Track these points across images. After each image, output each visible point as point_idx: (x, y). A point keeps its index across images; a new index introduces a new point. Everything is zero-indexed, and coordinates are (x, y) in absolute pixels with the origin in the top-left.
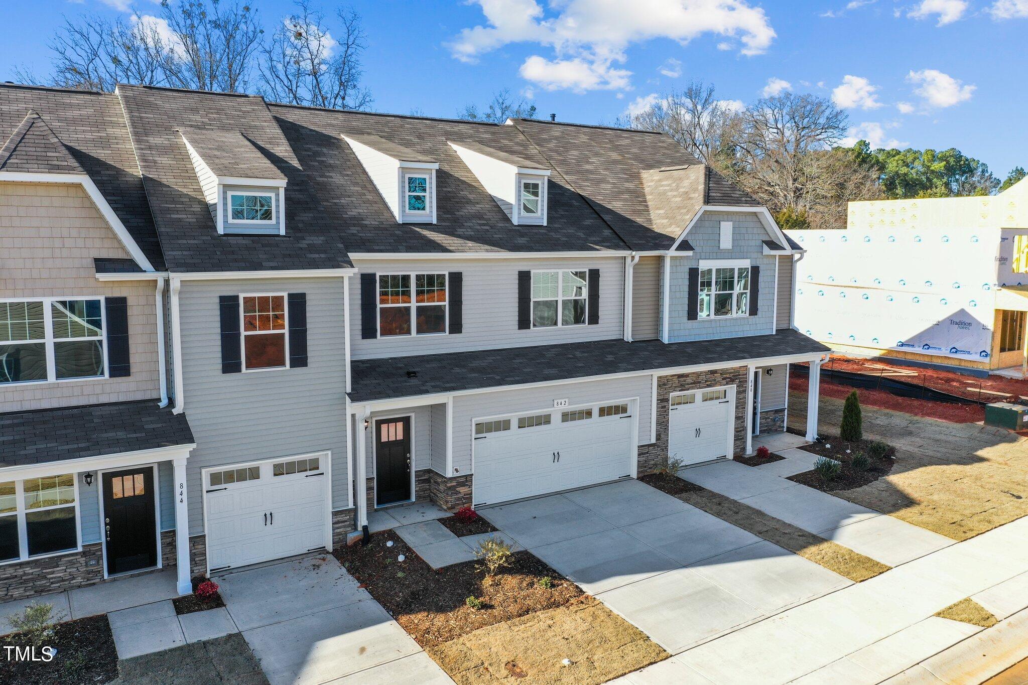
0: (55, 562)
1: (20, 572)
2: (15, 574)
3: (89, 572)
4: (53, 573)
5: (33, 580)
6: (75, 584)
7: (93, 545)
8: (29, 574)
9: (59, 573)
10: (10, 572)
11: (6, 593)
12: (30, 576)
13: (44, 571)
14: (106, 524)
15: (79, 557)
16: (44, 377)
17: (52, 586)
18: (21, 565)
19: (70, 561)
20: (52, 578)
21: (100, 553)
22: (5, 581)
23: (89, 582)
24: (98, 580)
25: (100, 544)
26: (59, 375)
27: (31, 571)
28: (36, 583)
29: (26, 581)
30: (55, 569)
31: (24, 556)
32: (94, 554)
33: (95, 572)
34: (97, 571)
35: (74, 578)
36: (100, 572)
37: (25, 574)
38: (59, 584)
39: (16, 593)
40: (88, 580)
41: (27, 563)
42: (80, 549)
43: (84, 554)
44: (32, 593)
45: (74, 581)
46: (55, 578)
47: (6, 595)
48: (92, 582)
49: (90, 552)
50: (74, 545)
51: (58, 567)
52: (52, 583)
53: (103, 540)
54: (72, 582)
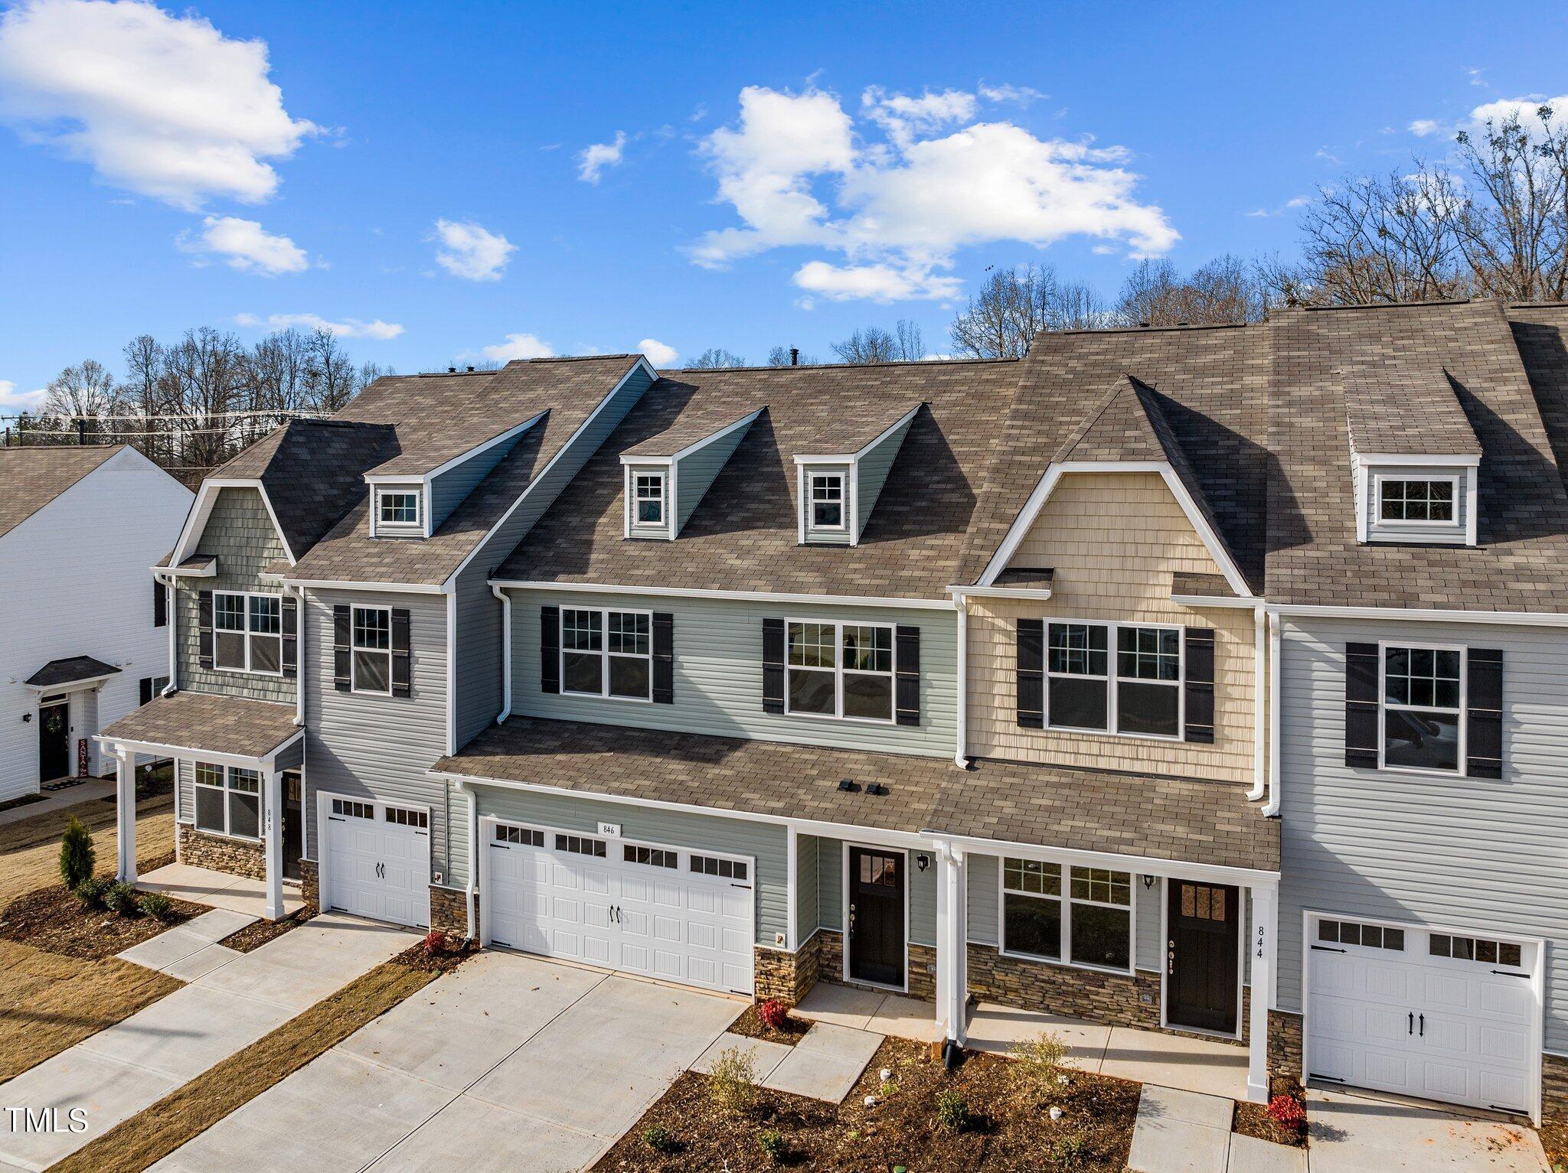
0: (1100, 980)
1: (1059, 978)
2: (1053, 979)
3: (1141, 1010)
4: (1097, 994)
5: (1074, 995)
6: (1123, 1020)
7: (1149, 973)
8: (1068, 985)
9: (1103, 996)
10: (1047, 974)
11: (1040, 999)
12: (1070, 989)
13: (1088, 988)
14: (1169, 949)
15: (1130, 983)
16: (1102, 724)
17: (1095, 1011)
18: (1061, 969)
19: (1118, 986)
20: (1096, 1001)
21: (1157, 988)
22: (1043, 984)
23: (1140, 1024)
24: (1151, 1026)
25: (1159, 975)
26: (1122, 727)
27: (1072, 982)
28: (1076, 1000)
29: (1065, 993)
30: (1100, 990)
31: (1065, 959)
32: (1150, 986)
33: (1149, 1012)
34: (1152, 1012)
35: (1122, 1011)
36: (1154, 1015)
37: (1065, 983)
38: (1103, 1013)
39: (1053, 1005)
40: (1139, 1021)
41: (1068, 970)
42: (1132, 973)
43: (1137, 981)
44: (1072, 1011)
45: (1123, 1015)
46: (1099, 1001)
47: (1042, 1003)
48: (1145, 1025)
49: (1144, 981)
50: (1125, 964)
51: (1104, 988)
52: (1095, 1008)
53: (1163, 970)
54: (1119, 1015)
